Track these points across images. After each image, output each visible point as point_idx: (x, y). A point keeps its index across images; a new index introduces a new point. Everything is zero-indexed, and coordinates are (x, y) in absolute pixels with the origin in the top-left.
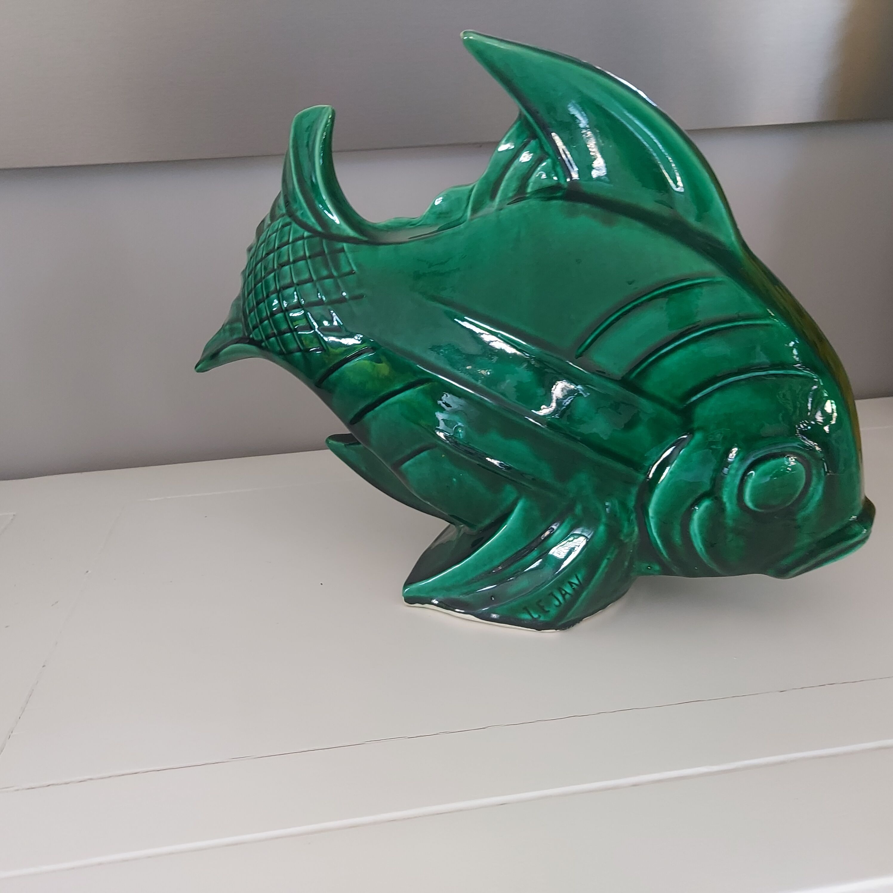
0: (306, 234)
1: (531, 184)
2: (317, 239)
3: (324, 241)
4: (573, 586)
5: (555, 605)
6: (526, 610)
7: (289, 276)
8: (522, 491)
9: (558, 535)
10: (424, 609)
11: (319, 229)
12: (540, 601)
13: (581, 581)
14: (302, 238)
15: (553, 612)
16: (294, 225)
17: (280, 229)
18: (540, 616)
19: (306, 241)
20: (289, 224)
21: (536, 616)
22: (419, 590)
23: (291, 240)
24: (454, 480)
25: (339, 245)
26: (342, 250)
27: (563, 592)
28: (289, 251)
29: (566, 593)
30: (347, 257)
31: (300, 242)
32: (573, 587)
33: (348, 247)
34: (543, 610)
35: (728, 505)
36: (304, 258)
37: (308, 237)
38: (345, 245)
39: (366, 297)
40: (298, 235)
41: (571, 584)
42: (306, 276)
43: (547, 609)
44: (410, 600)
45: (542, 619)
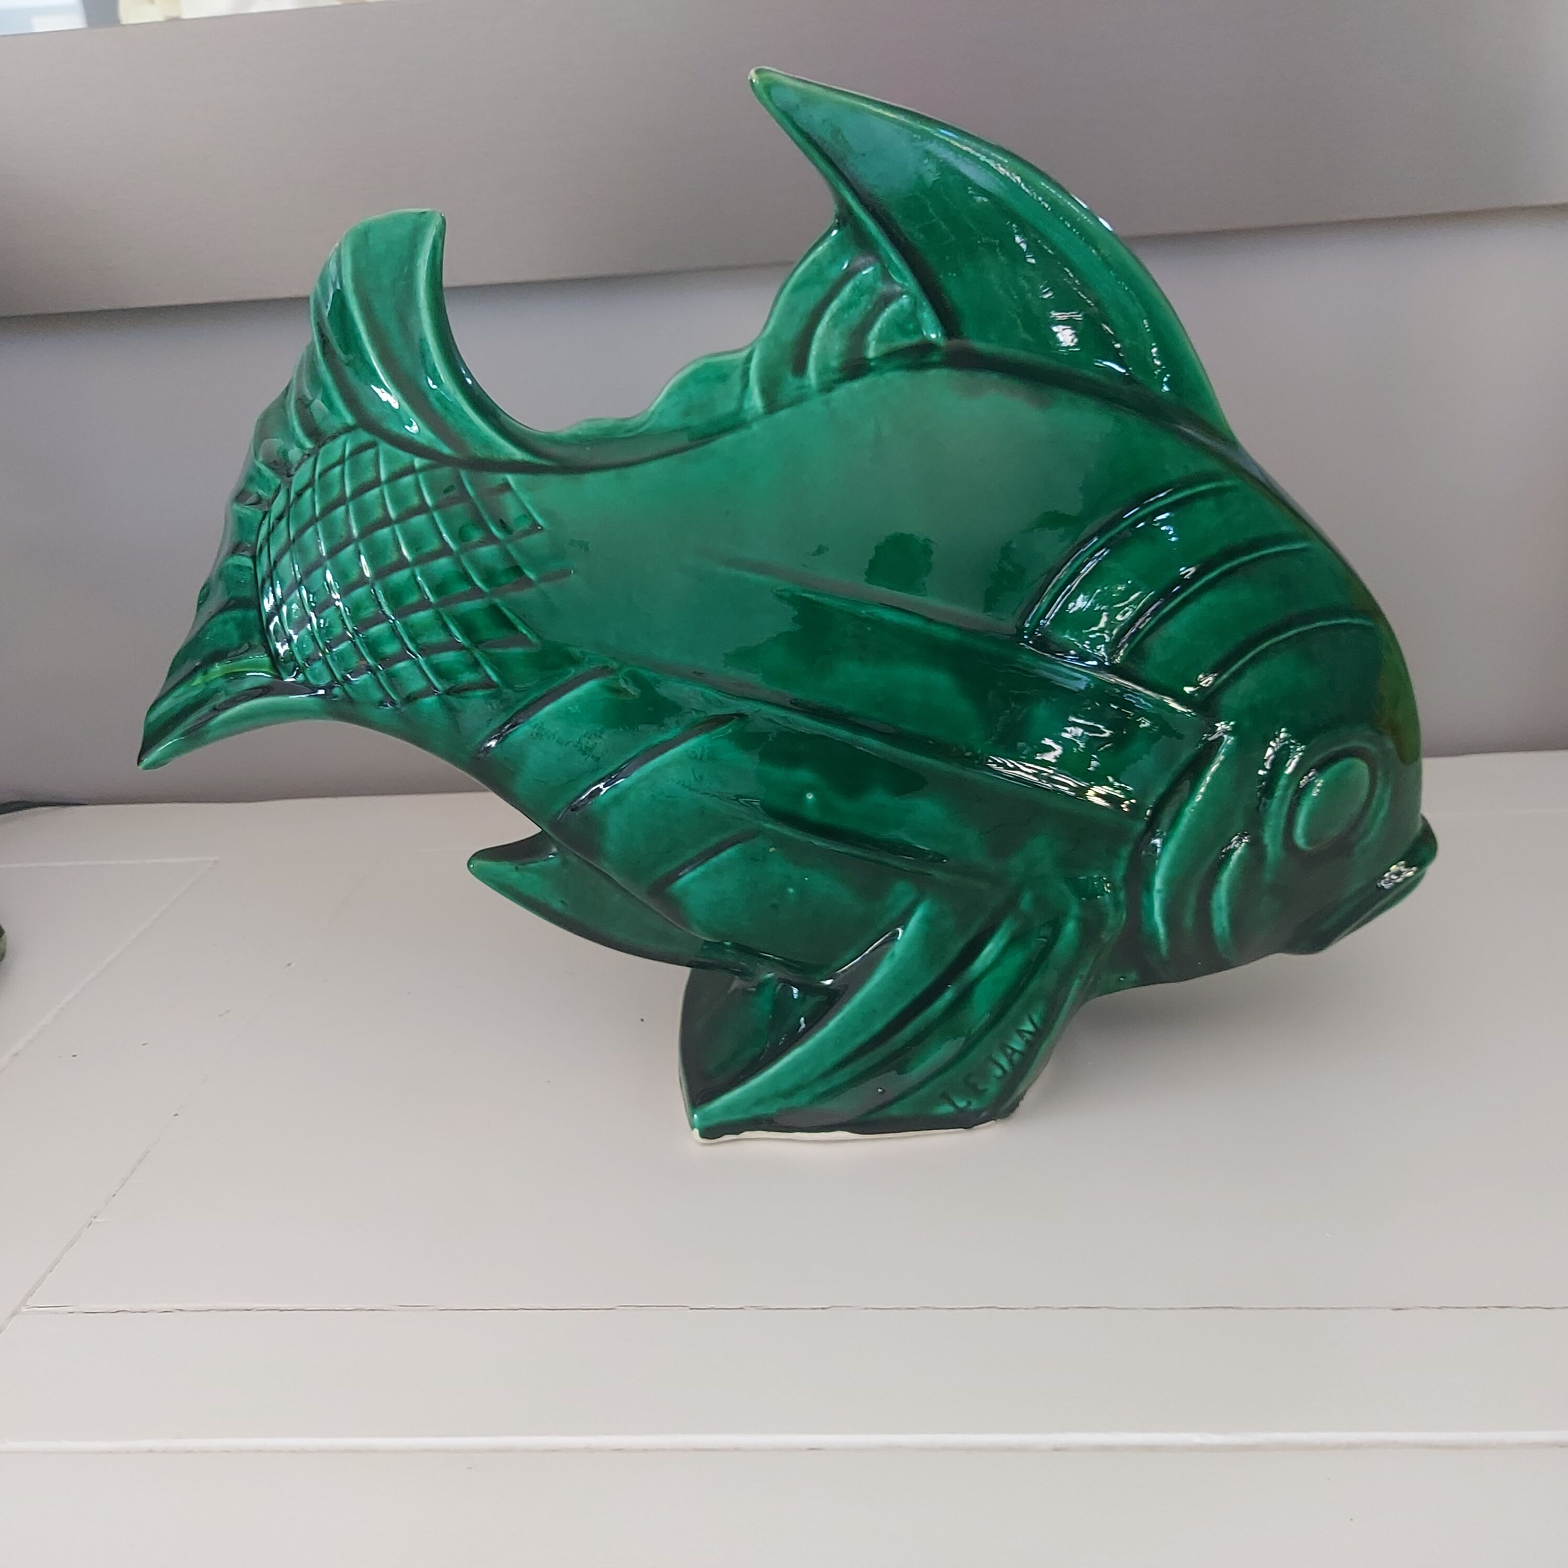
0: (418, 462)
1: (872, 344)
2: (446, 471)
3: (464, 474)
4: (1024, 1037)
5: (995, 1076)
6: (946, 1098)
7: (391, 547)
8: (923, 885)
9: (991, 951)
10: (741, 1142)
11: (446, 450)
12: (969, 1076)
13: (1039, 1025)
14: (411, 470)
15: (992, 1089)
16: (384, 446)
17: (348, 458)
18: (969, 1103)
19: (421, 477)
20: (372, 445)
21: (962, 1104)
22: (728, 1109)
23: (383, 477)
24: (791, 890)
25: (498, 478)
26: (506, 487)
27: (1009, 1051)
28: (383, 498)
29: (1014, 1051)
30: (519, 500)
31: (408, 480)
32: (1025, 1039)
33: (517, 482)
34: (974, 1091)
35: (1270, 849)
36: (423, 508)
37: (423, 469)
38: (510, 478)
39: (574, 572)
40: (397, 467)
41: (1020, 1033)
42: (435, 545)
43: (981, 1087)
44: (711, 1132)
45: (975, 1105)
